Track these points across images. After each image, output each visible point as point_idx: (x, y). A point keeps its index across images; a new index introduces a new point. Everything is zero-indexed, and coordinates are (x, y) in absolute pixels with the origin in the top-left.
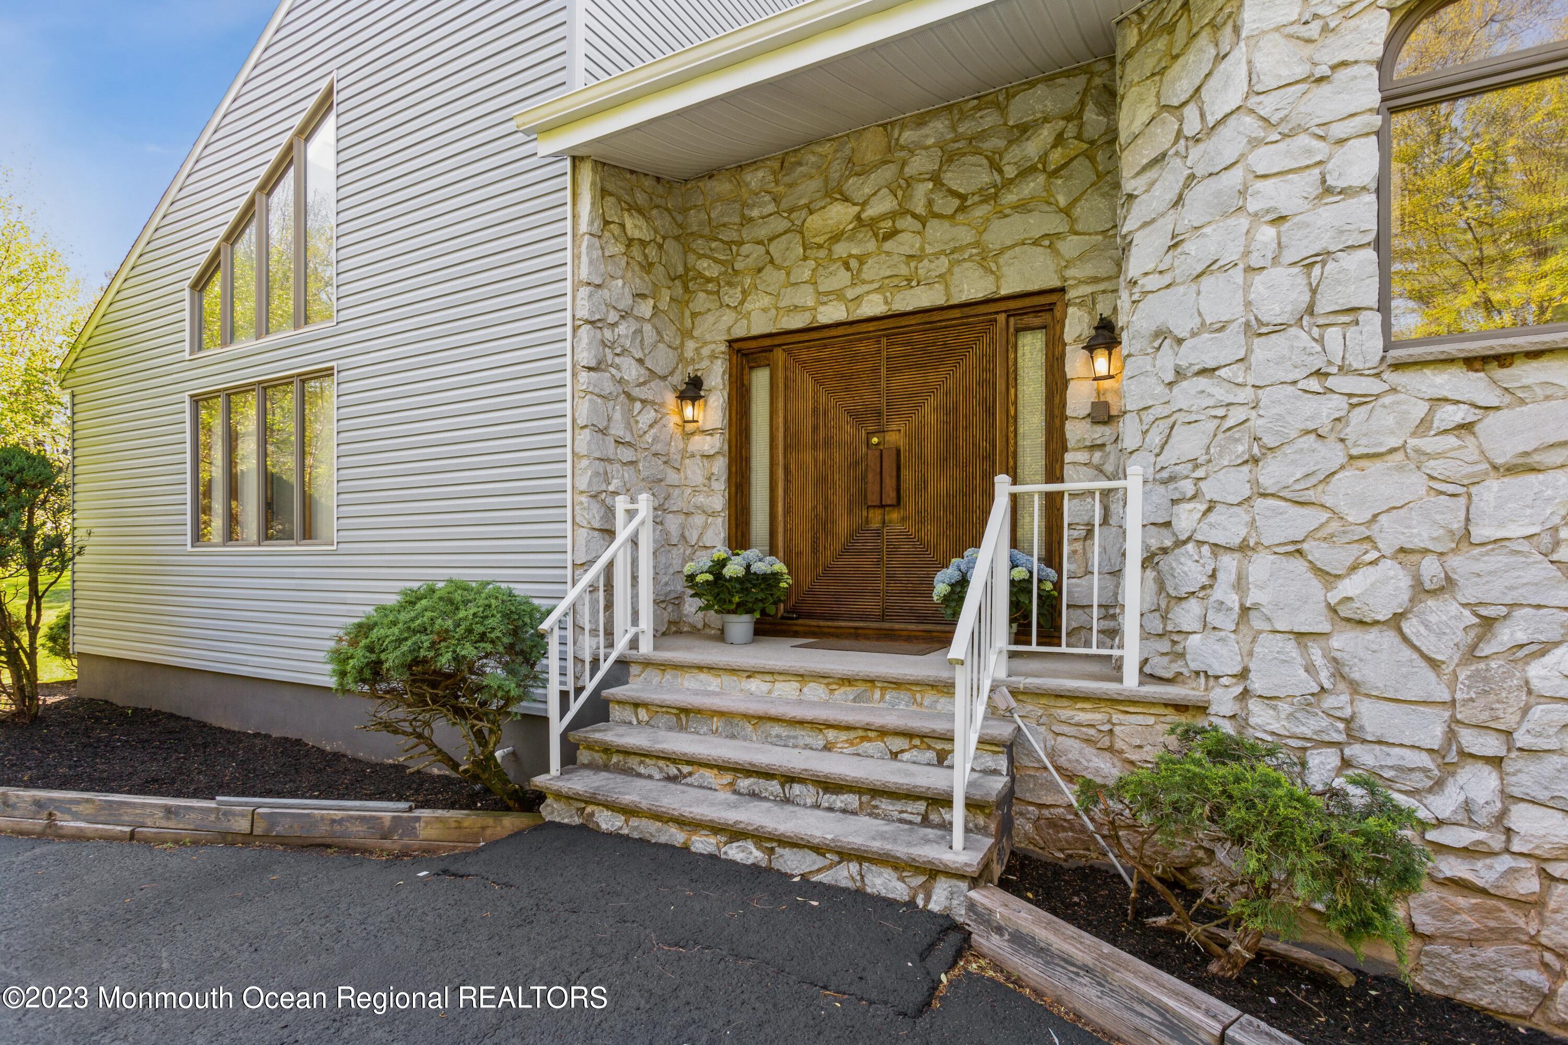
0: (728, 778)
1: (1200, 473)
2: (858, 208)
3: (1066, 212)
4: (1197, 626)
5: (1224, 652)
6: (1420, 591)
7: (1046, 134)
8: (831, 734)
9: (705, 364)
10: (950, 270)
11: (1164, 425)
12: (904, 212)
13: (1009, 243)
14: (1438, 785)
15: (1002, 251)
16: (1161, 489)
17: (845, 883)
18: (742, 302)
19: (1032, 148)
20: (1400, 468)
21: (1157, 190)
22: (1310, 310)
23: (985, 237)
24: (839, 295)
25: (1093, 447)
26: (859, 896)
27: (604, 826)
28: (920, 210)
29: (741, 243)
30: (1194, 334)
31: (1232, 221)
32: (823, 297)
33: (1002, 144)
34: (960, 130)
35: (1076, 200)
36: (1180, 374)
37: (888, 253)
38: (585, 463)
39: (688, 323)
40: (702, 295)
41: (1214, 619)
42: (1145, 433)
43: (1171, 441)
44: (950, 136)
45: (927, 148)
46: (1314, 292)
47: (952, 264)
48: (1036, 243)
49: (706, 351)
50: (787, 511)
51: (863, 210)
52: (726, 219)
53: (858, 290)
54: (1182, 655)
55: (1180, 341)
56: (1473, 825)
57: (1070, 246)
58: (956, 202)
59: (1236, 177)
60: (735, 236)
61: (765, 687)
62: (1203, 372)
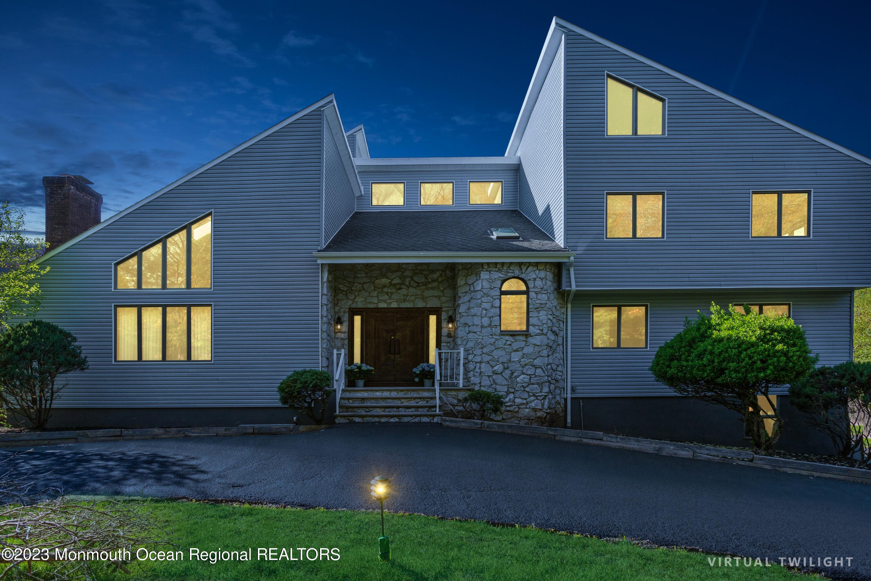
0: (383, 410)
1: (473, 350)
2: (390, 281)
3: (442, 291)
4: (472, 376)
5: (477, 379)
6: (505, 369)
7: (438, 274)
8: (403, 400)
9: (342, 314)
10: (415, 300)
11: (466, 341)
12: (403, 284)
13: (429, 296)
14: (506, 397)
15: (428, 297)
16: (466, 352)
17: (417, 421)
18: (355, 299)
19: (435, 276)
20: (502, 350)
21: (465, 298)
22: (490, 325)
23: (424, 293)
24: (385, 301)
25: (447, 343)
26: (420, 423)
27: (357, 421)
28: (407, 284)
29: (354, 283)
30: (472, 326)
31: (479, 308)
32: (379, 301)
33: (428, 273)
34: (418, 268)
35: (445, 289)
36: (470, 332)
37: (399, 293)
38: (325, 341)
39: (336, 302)
40: (341, 295)
41: (476, 374)
42: (462, 342)
43: (468, 344)
44: (415, 268)
45: (409, 270)
46: (491, 322)
47: (415, 298)
48: (436, 297)
49: (342, 310)
50: (366, 354)
51: (392, 281)
52: (349, 275)
53: (390, 301)
54: (470, 381)
55: (470, 326)
56: (511, 402)
57: (443, 299)
58: (417, 284)
59: (479, 301)
60: (352, 280)
61: (381, 394)
62: (474, 332)
